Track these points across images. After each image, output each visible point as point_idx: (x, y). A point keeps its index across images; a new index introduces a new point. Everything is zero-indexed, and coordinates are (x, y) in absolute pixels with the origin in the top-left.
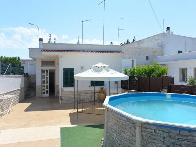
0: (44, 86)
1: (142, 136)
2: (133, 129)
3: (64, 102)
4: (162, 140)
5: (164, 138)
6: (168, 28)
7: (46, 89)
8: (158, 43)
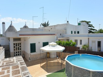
0: (15, 52)
1: (93, 76)
2: (89, 73)
3: (31, 60)
4: (99, 76)
5: (100, 75)
6: (68, 22)
7: (16, 54)
8: (64, 28)
